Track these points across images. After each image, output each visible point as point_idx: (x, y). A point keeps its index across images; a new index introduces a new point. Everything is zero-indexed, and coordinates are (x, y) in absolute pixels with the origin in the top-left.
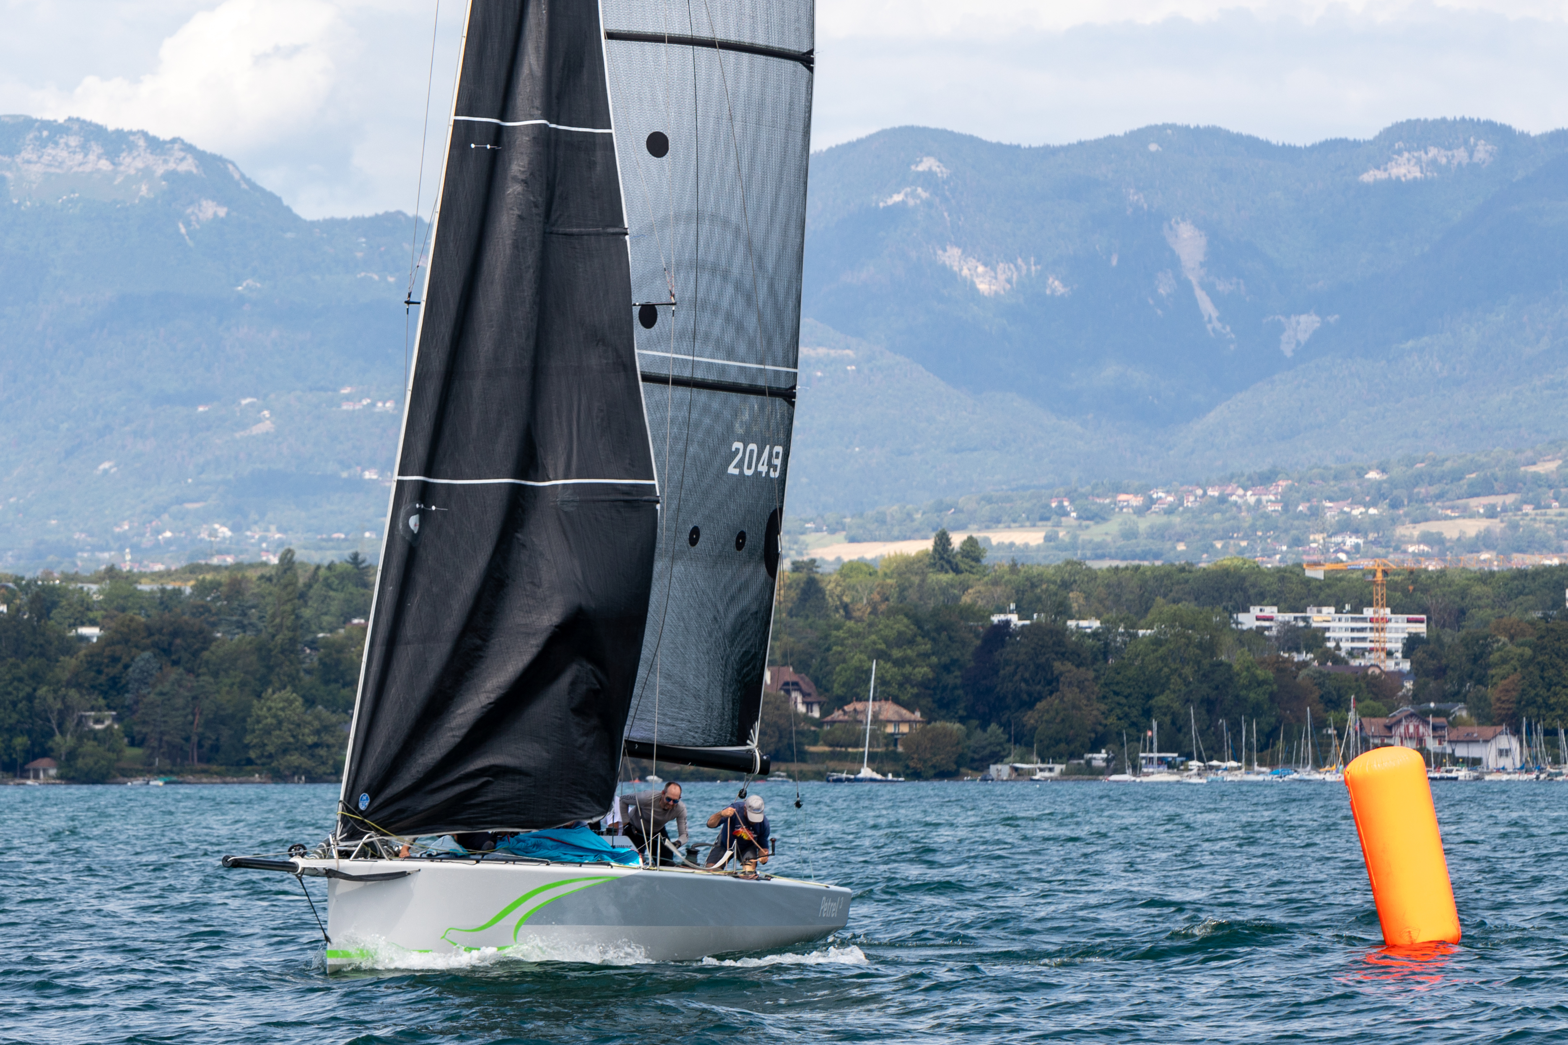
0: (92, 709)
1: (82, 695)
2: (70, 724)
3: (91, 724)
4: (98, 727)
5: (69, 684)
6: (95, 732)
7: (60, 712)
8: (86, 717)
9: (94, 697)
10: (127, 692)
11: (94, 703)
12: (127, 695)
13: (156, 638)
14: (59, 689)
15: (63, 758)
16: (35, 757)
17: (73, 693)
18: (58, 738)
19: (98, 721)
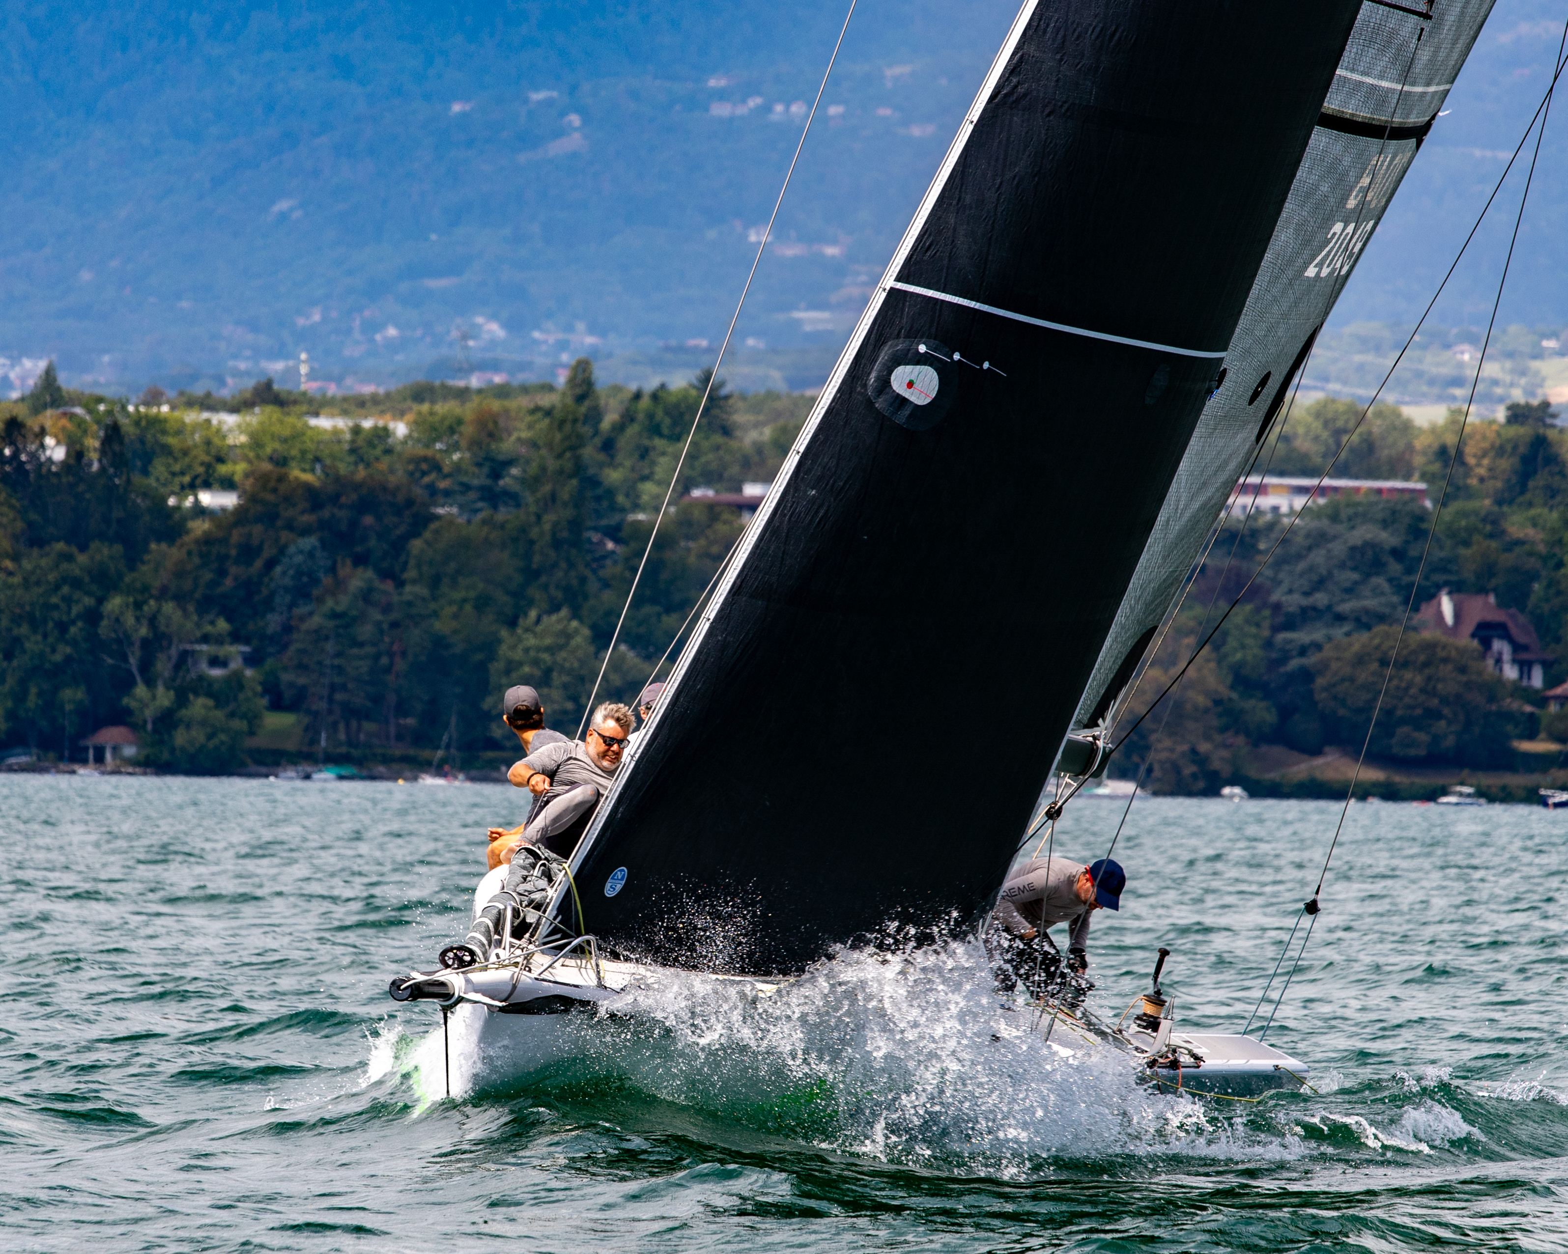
0: (205, 639)
1: (186, 614)
2: (163, 666)
3: (204, 666)
4: (216, 672)
5: (163, 594)
6: (211, 682)
7: (145, 643)
8: (193, 653)
9: (211, 617)
10: (273, 610)
11: (209, 628)
12: (269, 616)
13: (326, 513)
14: (145, 602)
15: (149, 727)
16: (99, 725)
17: (169, 607)
18: (141, 690)
19: (215, 662)
